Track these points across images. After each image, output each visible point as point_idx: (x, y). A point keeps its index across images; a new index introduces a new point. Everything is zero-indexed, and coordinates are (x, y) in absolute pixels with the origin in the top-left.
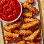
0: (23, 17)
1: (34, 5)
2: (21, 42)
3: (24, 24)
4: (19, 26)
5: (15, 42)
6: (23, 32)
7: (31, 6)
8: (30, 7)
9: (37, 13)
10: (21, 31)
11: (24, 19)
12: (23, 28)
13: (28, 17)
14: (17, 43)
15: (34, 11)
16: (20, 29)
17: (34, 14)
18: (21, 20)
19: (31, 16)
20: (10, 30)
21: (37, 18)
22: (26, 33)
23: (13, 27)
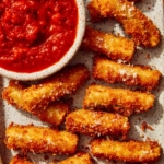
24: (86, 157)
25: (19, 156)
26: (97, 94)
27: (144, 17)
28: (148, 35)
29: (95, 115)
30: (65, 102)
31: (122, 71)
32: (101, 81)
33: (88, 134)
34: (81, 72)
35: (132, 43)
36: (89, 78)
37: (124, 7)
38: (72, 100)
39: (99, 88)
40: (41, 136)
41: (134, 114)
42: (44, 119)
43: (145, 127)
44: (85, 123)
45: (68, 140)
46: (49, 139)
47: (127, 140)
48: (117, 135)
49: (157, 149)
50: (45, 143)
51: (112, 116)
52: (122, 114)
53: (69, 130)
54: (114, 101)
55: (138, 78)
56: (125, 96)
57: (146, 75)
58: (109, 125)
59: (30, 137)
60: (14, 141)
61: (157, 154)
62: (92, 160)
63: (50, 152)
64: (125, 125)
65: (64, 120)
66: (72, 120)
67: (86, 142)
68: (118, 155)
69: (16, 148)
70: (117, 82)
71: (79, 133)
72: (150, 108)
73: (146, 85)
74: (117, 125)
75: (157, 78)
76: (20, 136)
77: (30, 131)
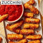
0: (24, 17)
1: (35, 5)
2: (22, 40)
3: (25, 23)
4: (21, 26)
5: (17, 41)
6: (24, 31)
7: (32, 6)
8: (31, 8)
9: (37, 13)
10: (22, 30)
11: (25, 19)
12: (24, 27)
13: (29, 17)
14: (19, 41)
15: (35, 11)
16: (22, 28)
17: (35, 14)
18: (23, 20)
19: (32, 16)
20: (12, 29)
21: (37, 18)
22: (27, 32)
23: (15, 26)
24: (25, 39)
25: (11, 41)
26: (26, 26)
27: (35, 8)
28: (36, 12)
29: (26, 30)
30: (19, 28)
31: (31, 20)
32: (27, 22)
33: (25, 34)
34: (22, 21)
35: (33, 14)
36: (24, 22)
37: (30, 6)
38: (21, 27)
39: (26, 24)
40: (15, 36)
41: (35, 29)
42: (15, 32)
43: (37, 32)
44: (24, 32)
45: (21, 36)
46: (17, 36)
47: (34, 35)
48: (31, 34)
49: (41, 36)
50: (16, 37)
51: (30, 30)
52: (32, 29)
53: (21, 34)
54: (30, 27)
55: (35, 21)
56: (32, 25)
57: (36, 20)
58: (29, 32)
59: (13, 36)
60: (9, 37)
61: (41, 37)
62: (27, 40)
63: (17, 39)
64: (33, 32)
65: (19, 32)
66: (21, 32)
67: (25, 36)
68: (32, 38)
69: (10, 39)
70: (30, 22)
71: (23, 34)
72: (38, 27)
73: (37, 22)
74: (31, 32)
75: (39, 21)
76: (10, 36)
77: (12, 35)
